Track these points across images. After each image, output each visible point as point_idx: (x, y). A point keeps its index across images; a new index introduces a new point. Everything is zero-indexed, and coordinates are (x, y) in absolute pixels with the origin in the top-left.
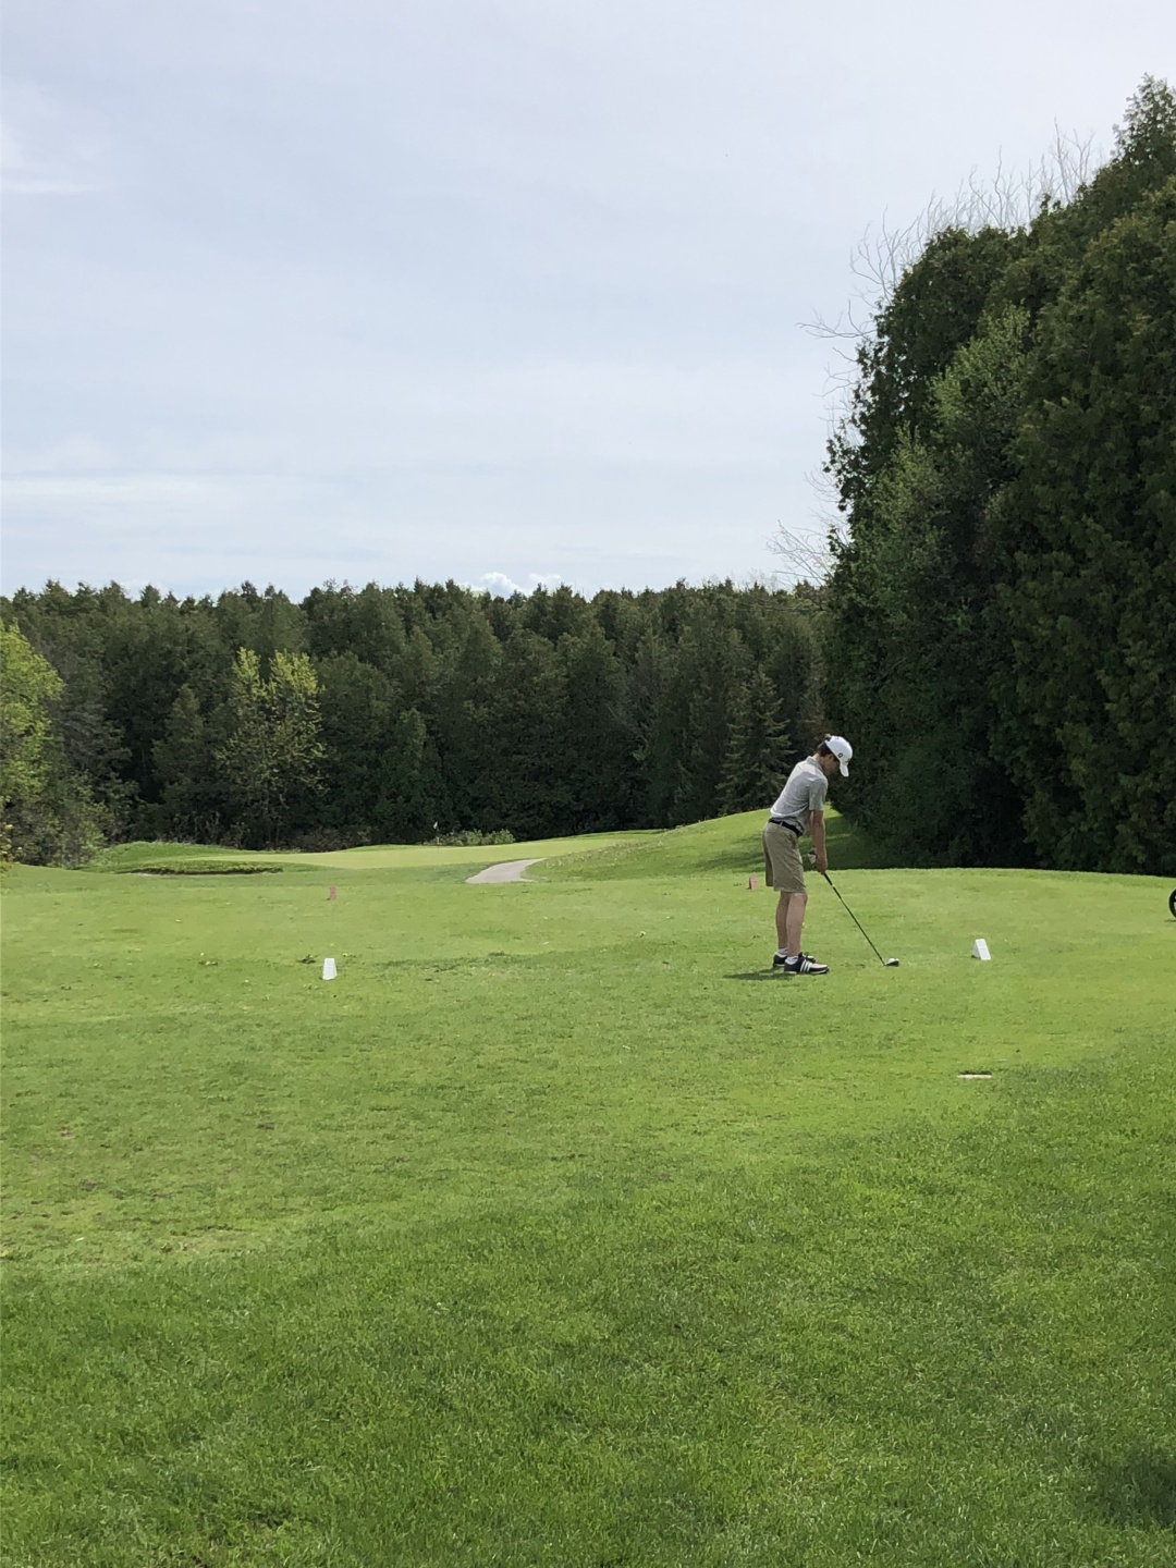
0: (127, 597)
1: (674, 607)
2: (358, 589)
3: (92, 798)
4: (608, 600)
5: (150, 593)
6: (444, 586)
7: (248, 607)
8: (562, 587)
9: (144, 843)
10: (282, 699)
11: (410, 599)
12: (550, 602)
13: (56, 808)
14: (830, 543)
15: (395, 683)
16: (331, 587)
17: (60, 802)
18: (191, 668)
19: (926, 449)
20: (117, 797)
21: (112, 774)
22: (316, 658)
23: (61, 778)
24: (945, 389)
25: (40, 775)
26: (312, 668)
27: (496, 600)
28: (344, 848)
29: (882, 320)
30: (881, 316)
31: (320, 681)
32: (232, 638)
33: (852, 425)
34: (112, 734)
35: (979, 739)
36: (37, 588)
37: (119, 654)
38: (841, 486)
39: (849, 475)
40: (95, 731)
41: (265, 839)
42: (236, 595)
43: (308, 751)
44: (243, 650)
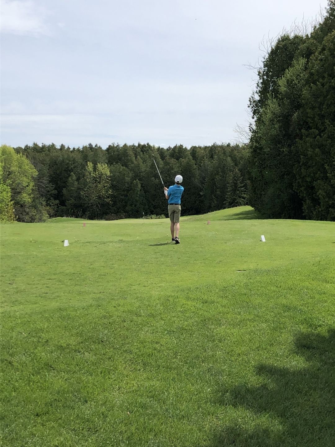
0: (56, 147)
1: (212, 151)
2: (121, 145)
3: (46, 205)
4: (194, 149)
5: (62, 146)
6: (146, 145)
7: (90, 151)
8: (181, 145)
9: (60, 217)
10: (100, 177)
11: (136, 148)
12: (177, 149)
13: (35, 207)
14: (250, 128)
15: (132, 172)
16: (114, 145)
17: (36, 206)
18: (74, 168)
19: (276, 100)
20: (53, 204)
21: (52, 198)
22: (109, 165)
23: (37, 199)
24: (282, 82)
25: (31, 198)
26: (108, 168)
27: (161, 149)
28: (117, 219)
29: (265, 63)
30: (265, 62)
31: (111, 171)
32: (85, 159)
33: (257, 94)
34: (51, 187)
35: (290, 185)
36: (31, 145)
37: (54, 164)
38: (253, 112)
39: (255, 109)
40: (47, 186)
41: (95, 217)
42: (87, 147)
43: (107, 192)
44: (88, 163)
